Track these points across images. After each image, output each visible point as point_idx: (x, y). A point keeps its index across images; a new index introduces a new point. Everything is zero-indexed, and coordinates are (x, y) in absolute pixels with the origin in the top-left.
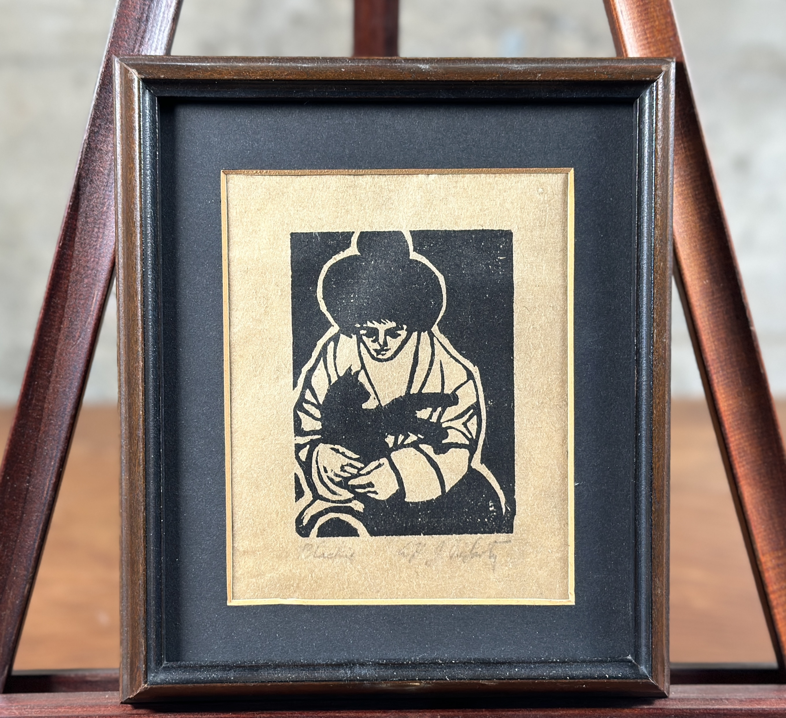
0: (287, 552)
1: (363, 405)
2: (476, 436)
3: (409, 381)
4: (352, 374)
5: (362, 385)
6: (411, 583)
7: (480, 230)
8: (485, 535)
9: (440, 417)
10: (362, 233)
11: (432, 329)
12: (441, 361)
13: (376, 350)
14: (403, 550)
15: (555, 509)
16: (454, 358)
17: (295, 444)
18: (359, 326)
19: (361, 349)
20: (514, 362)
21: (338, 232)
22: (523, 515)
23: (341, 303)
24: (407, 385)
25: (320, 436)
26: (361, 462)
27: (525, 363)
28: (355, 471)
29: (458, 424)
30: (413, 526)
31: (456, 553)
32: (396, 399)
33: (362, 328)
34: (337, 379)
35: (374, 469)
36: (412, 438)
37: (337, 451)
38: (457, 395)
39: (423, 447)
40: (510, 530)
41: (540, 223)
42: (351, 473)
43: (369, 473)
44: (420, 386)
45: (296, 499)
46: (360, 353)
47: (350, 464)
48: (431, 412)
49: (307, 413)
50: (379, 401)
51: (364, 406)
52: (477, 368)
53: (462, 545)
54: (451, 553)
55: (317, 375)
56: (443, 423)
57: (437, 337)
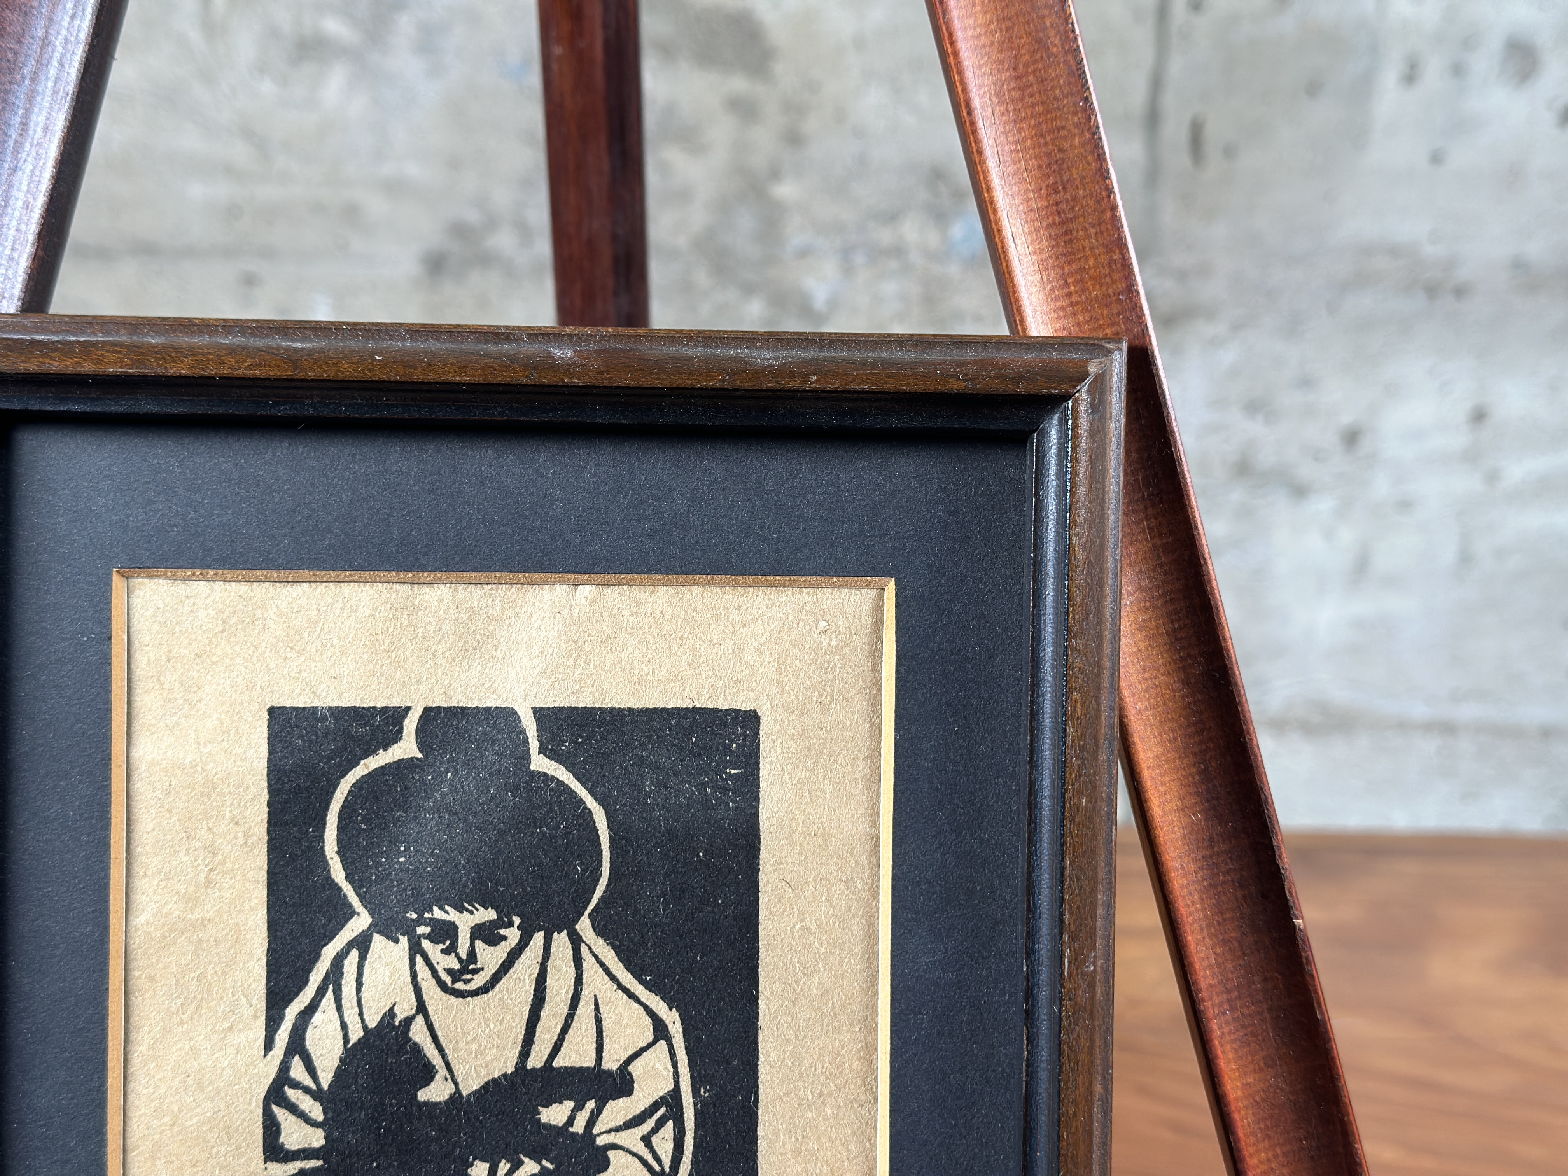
1: (419, 1093)
2: (671, 1167)
3: (524, 1041)
5: (417, 1050)
7: (687, 709)
9: (591, 1122)
10: (427, 710)
11: (577, 927)
12: (595, 996)
13: (450, 971)
16: (625, 990)
18: (414, 916)
19: (418, 968)
20: (760, 1002)
21: (374, 708)
23: (378, 864)
24: (519, 1048)
25: (320, 1163)
27: (782, 1004)
29: (632, 1139)
32: (494, 1080)
33: (420, 921)
34: (362, 1034)
36: (530, 1167)
38: (630, 1074)
41: (821, 696)
44: (548, 1052)
46: (414, 976)
48: (572, 1111)
49: (293, 1109)
50: (456, 1084)
51: (423, 1095)
55: (320, 1023)
56: (598, 1135)
57: (588, 943)
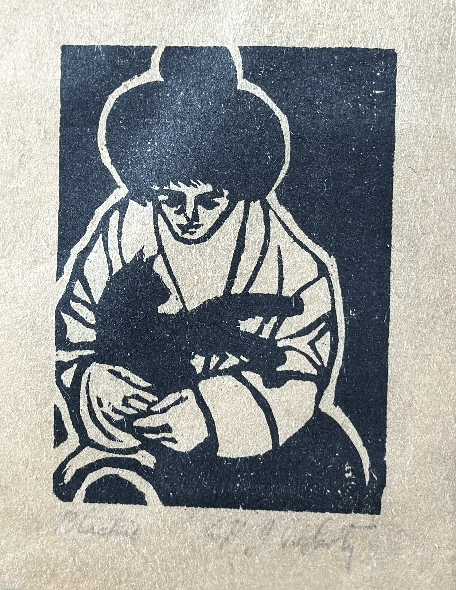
0: (39, 522)
1: (159, 308)
2: (328, 363)
3: (230, 275)
4: (145, 260)
5: (158, 278)
6: (221, 580)
7: (346, 48)
8: (337, 514)
9: (274, 331)
10: (167, 49)
11: (267, 198)
12: (279, 246)
13: (180, 226)
14: (212, 530)
15: (446, 482)
16: (299, 243)
17: (56, 362)
18: (157, 188)
19: (159, 223)
20: (392, 252)
21: (132, 46)
22: (396, 487)
23: (133, 153)
24: (226, 280)
25: (93, 352)
26: (154, 394)
27: (408, 254)
28: (144, 407)
29: (302, 343)
30: (228, 494)
31: (292, 539)
32: (209, 300)
33: (162, 192)
34: (121, 267)
35: (172, 405)
36: (232, 361)
37: (118, 375)
38: (301, 299)
39: (248, 375)
40: (376, 509)
41: (441, 39)
42: (137, 410)
43: (164, 410)
44: (246, 283)
45: (55, 443)
46: (156, 228)
47: (137, 395)
48: (261, 323)
49: (75, 315)
50: (183, 302)
51: (162, 309)
52: (335, 260)
53: (301, 528)
54: (285, 538)
55: (93, 260)
56: (279, 340)
57: (274, 209)
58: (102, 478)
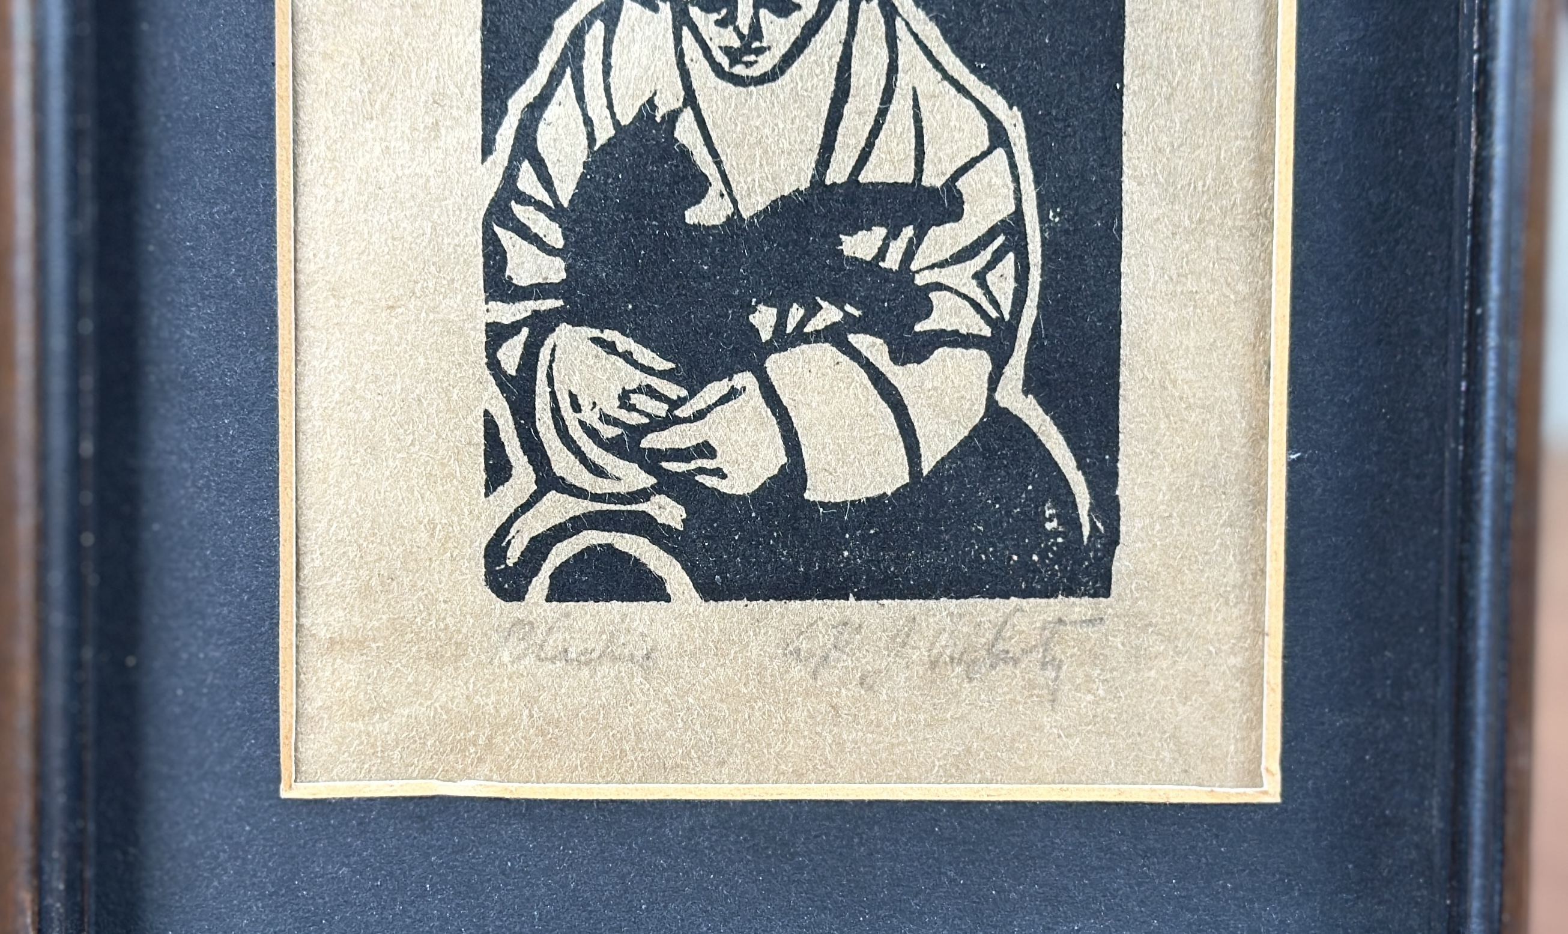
0: (458, 645)
1: (687, 213)
2: (1011, 313)
3: (822, 147)
4: (658, 119)
5: (685, 154)
6: (817, 738)
8: (1032, 600)
9: (909, 255)
12: (914, 90)
13: (727, 51)
14: (796, 643)
15: (1228, 530)
16: (953, 82)
17: (487, 325)
19: (685, 44)
20: (1125, 99)
22: (1139, 545)
24: (816, 157)
25: (560, 303)
26: (679, 383)
27: (1154, 101)
28: (660, 409)
29: (961, 276)
30: (827, 571)
31: (948, 652)
32: (783, 197)
34: (612, 132)
35: (716, 405)
36: (829, 314)
37: (610, 348)
38: (959, 192)
39: (860, 341)
40: (1102, 586)
42: (648, 415)
43: (700, 415)
44: (852, 163)
45: (487, 487)
46: (680, 56)
47: (648, 386)
48: (884, 240)
49: (523, 232)
50: (735, 202)
51: (692, 216)
52: (1019, 114)
53: (965, 630)
54: (935, 651)
55: (554, 120)
56: (917, 272)
57: (905, 16)
58: (582, 552)
